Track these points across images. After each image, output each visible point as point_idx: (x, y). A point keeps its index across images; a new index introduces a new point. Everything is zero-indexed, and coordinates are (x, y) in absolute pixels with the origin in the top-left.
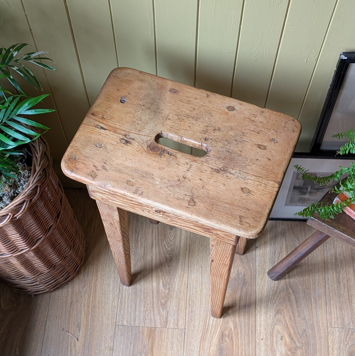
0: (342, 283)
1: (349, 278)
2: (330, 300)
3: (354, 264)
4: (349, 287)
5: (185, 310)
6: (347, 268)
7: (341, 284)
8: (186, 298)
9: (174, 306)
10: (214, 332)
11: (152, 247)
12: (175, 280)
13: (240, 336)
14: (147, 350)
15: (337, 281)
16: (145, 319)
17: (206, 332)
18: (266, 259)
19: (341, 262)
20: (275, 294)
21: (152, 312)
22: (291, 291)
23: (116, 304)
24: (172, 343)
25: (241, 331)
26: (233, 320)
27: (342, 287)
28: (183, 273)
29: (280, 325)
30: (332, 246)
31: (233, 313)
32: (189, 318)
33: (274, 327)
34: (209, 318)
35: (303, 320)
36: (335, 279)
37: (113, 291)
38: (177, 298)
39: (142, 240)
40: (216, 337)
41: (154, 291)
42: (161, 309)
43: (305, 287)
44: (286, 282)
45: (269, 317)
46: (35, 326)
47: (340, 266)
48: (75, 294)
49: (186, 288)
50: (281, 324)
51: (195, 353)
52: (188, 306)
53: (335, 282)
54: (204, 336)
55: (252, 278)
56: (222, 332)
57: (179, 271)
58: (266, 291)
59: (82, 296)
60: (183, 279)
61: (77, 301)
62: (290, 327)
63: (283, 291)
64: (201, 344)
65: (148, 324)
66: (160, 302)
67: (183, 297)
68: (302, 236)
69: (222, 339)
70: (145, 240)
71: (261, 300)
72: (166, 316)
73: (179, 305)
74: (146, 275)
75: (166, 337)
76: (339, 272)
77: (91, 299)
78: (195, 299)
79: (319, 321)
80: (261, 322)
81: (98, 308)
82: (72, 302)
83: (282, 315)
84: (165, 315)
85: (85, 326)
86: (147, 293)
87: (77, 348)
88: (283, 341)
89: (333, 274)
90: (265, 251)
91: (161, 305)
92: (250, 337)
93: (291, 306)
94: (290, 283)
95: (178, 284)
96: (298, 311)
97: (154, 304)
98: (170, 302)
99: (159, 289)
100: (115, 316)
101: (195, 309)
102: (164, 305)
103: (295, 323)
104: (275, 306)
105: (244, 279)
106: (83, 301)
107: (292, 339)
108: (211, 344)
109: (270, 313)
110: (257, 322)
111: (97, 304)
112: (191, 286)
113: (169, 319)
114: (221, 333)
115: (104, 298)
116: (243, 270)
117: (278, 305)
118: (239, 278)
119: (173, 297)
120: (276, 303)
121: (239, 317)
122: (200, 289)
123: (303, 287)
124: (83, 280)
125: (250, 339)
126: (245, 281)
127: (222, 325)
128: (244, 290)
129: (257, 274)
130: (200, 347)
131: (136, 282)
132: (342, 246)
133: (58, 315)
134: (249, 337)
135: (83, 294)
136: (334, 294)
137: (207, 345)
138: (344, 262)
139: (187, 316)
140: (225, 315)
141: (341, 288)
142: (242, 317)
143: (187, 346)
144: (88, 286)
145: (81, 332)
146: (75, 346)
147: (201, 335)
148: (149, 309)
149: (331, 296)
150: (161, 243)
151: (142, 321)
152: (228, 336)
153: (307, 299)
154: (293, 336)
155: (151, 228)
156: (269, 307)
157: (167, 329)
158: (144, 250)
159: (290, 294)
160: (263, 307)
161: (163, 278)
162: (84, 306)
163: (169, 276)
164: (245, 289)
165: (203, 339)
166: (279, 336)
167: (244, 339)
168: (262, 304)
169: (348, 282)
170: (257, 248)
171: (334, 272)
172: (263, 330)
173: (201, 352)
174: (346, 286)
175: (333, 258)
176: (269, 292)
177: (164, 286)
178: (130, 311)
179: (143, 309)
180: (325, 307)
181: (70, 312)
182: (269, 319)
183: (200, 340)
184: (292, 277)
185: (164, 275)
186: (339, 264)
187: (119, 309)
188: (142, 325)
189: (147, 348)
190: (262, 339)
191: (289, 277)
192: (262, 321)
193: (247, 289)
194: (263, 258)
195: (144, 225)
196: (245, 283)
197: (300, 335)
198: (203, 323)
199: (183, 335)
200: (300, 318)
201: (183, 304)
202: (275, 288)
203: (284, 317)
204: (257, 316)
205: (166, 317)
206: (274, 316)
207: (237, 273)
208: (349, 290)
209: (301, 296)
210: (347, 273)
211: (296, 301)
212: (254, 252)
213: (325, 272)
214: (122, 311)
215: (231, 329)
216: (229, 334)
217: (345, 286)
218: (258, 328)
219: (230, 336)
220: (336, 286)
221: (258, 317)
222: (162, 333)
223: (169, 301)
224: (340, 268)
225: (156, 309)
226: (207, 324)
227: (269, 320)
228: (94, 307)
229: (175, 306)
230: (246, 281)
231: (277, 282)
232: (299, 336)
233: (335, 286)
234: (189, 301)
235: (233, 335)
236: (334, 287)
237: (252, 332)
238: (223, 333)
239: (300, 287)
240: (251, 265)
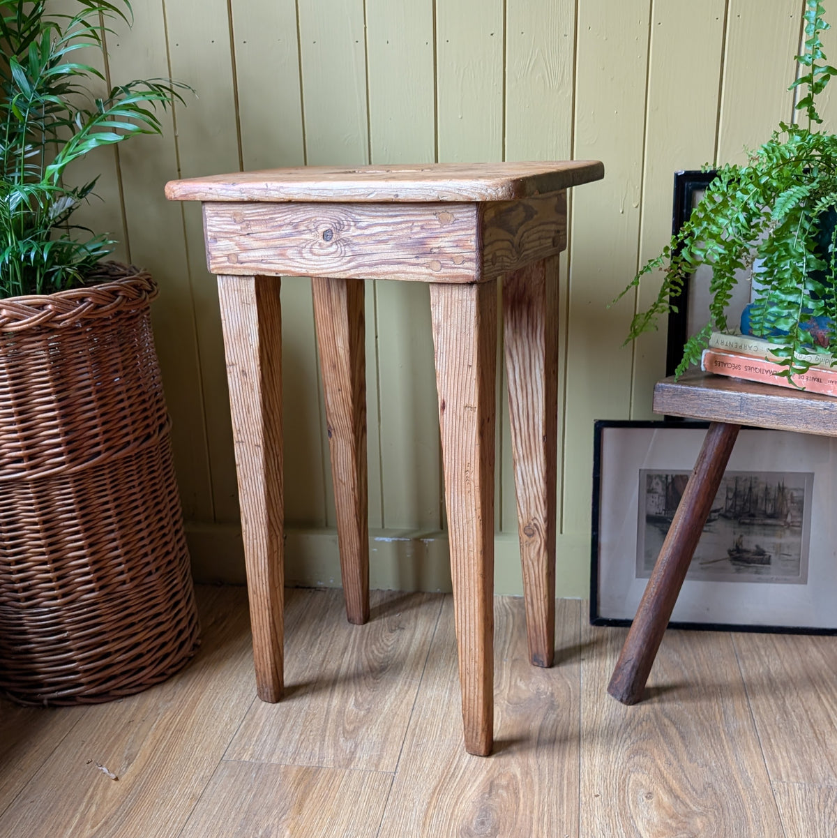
0: (793, 713)
1: (810, 708)
2: (769, 739)
3: (815, 687)
4: (812, 721)
5: (401, 742)
6: (800, 692)
7: (791, 715)
8: (406, 725)
9: (376, 736)
10: (469, 780)
11: (343, 653)
12: (387, 697)
13: (536, 788)
14: (288, 804)
15: (780, 710)
16: (296, 753)
17: (450, 778)
18: (605, 675)
19: (785, 685)
20: (629, 725)
21: (318, 743)
22: (666, 721)
23: (234, 727)
24: (357, 795)
25: (539, 779)
26: (520, 761)
27: (795, 720)
28: (406, 688)
29: (643, 773)
30: (758, 662)
31: (521, 750)
32: (408, 755)
33: (628, 776)
34: (460, 757)
35: (702, 767)
36: (774, 708)
37: (235, 709)
38: (385, 723)
39: (323, 643)
40: (473, 789)
41: (332, 711)
42: (342, 740)
43: (702, 717)
44: (653, 709)
45: (614, 760)
46: (25, 754)
47: (782, 689)
48: (143, 711)
49: (410, 711)
50: (647, 772)
51: (414, 813)
52: (409, 737)
53: (774, 711)
54: (442, 785)
55: (572, 700)
56: (491, 780)
57: (397, 685)
58: (606, 719)
59: (159, 714)
60: (405, 696)
61: (144, 721)
62: (671, 778)
63: (649, 721)
64: (432, 798)
65: (303, 761)
66: (341, 728)
67: (400, 722)
68: (686, 648)
69: (490, 791)
70: (331, 643)
71: (593, 734)
72: (353, 750)
73: (387, 734)
74: (320, 689)
75: (343, 783)
76: (783, 698)
77: (178, 720)
78: (429, 727)
79: (746, 771)
80: (593, 768)
81: (189, 732)
82: (130, 722)
83: (648, 758)
84: (351, 747)
85: (146, 758)
86: (314, 714)
87: (110, 793)
88: (654, 799)
89: (768, 700)
90: (602, 665)
91: (344, 733)
92: (565, 792)
93: (671, 744)
94: (663, 710)
95: (391, 704)
96: (688, 752)
97: (325, 731)
98: (368, 728)
99: (345, 709)
100: (226, 746)
101: (428, 741)
102: (350, 734)
103: (683, 771)
104: (628, 741)
105: (553, 701)
106: (157, 721)
107: (677, 797)
108: (458, 799)
109: (617, 753)
110: (582, 767)
111: (190, 726)
112: (422, 707)
113: (358, 756)
114: (488, 782)
115: (209, 718)
116: (550, 688)
117: (637, 741)
118: (540, 699)
119: (376, 721)
120: (631, 739)
121: (538, 758)
122: (444, 712)
123: (696, 717)
124: (172, 692)
125: (565, 795)
126: (553, 705)
127: (491, 768)
128: (552, 716)
129: (583, 696)
130: (430, 803)
131: (294, 698)
132: (782, 663)
133: (89, 739)
134: (561, 790)
135: (161, 711)
136: (776, 728)
137: (447, 800)
138: (791, 684)
139: (405, 751)
140: (501, 753)
141: (792, 721)
142: (545, 758)
143: (394, 801)
144: (180, 700)
145: (131, 768)
146: (106, 788)
147: (434, 784)
148: (311, 737)
149: (770, 732)
150: (366, 647)
151: (290, 754)
152: (507, 788)
153: (708, 734)
154: (679, 792)
155: (347, 631)
156: (614, 743)
157: (348, 771)
158: (325, 656)
159: (665, 725)
160: (597, 744)
161: (359, 693)
162: (157, 728)
163: (373, 691)
164: (555, 716)
165: (439, 789)
166: (642, 791)
167: (549, 795)
168: (597, 738)
169: (809, 713)
170: (583, 660)
171: (770, 697)
172: (597, 779)
173: (430, 812)
174: (805, 718)
175: (764, 678)
176: (614, 721)
177: (357, 704)
178: (264, 739)
179: (297, 737)
180: (758, 750)
181: (119, 735)
182: (615, 762)
183: (430, 791)
184: (669, 701)
185: (360, 690)
186: (780, 686)
187: (239, 736)
188: (288, 761)
189: (288, 799)
190: (597, 796)
191: (661, 701)
192: (595, 766)
193: (558, 716)
194: (597, 674)
195: (335, 625)
196: (552, 706)
197: (699, 792)
198: (444, 764)
199: (389, 782)
200: (696, 764)
201: (399, 733)
202: (627, 716)
203: (653, 761)
204: (583, 758)
205: (350, 752)
206: (626, 758)
207: (535, 692)
208: (814, 724)
209: (694, 729)
210: (804, 700)
211: (683, 738)
212: (575, 666)
213: (747, 696)
214: (245, 740)
215: (515, 776)
216: (508, 784)
217: (802, 719)
218: (585, 777)
219: (511, 788)
220: (778, 717)
221: (586, 761)
222: (336, 775)
223: (365, 727)
224: (783, 692)
225: (331, 738)
226: (454, 767)
227: (613, 764)
228: (180, 731)
229: (378, 735)
230: (555, 703)
231: (630, 708)
232: (696, 793)
233: (776, 717)
234: (415, 729)
235: (520, 787)
236: (775, 720)
237: (569, 783)
238: (492, 783)
239: (690, 717)
240: (569, 682)
